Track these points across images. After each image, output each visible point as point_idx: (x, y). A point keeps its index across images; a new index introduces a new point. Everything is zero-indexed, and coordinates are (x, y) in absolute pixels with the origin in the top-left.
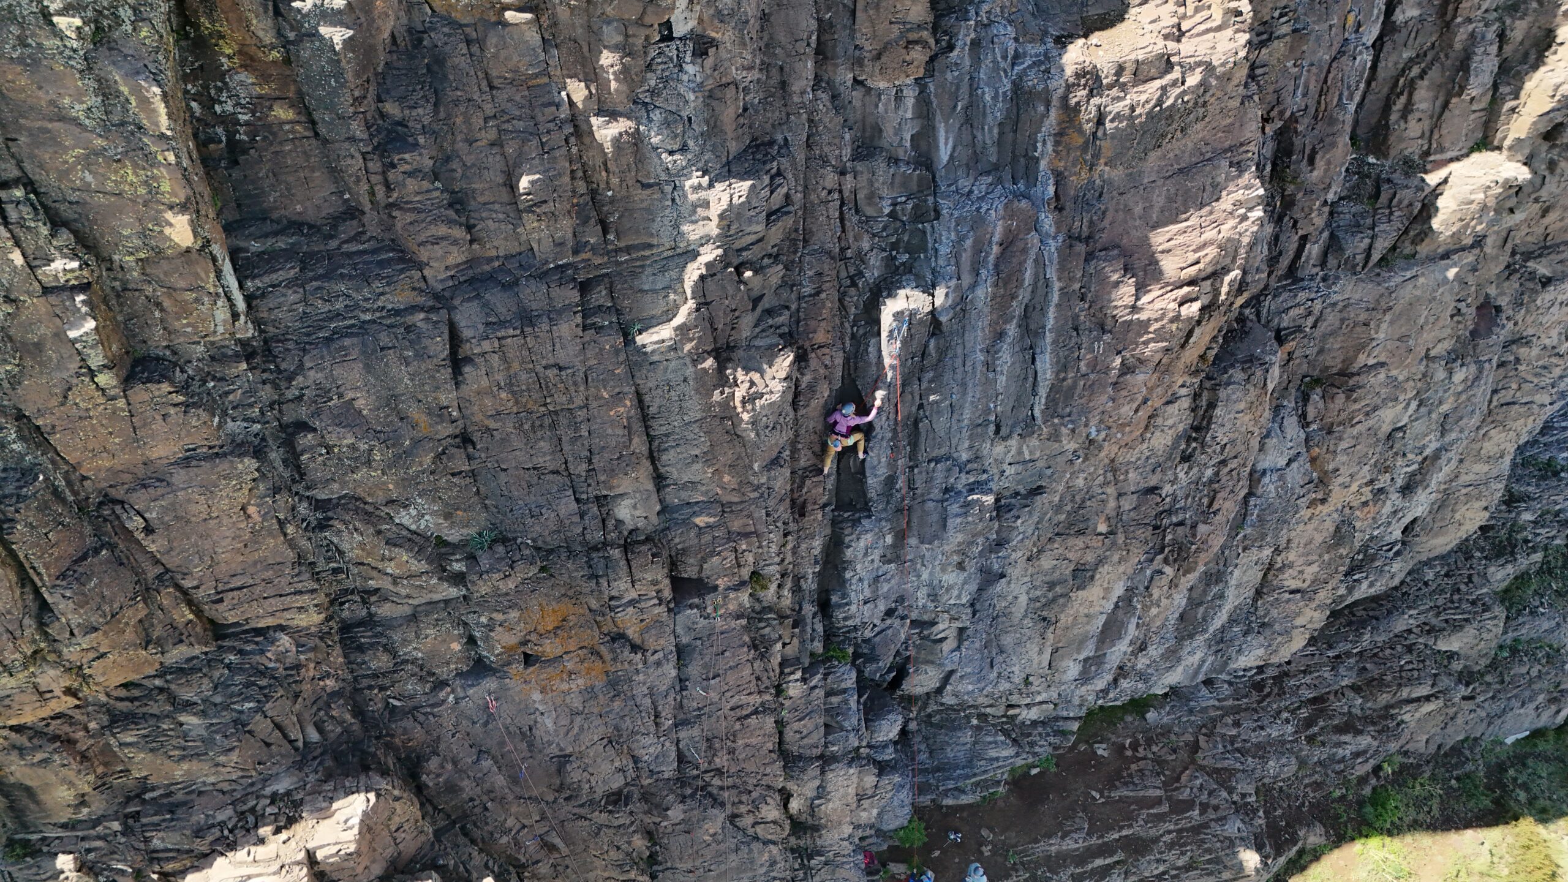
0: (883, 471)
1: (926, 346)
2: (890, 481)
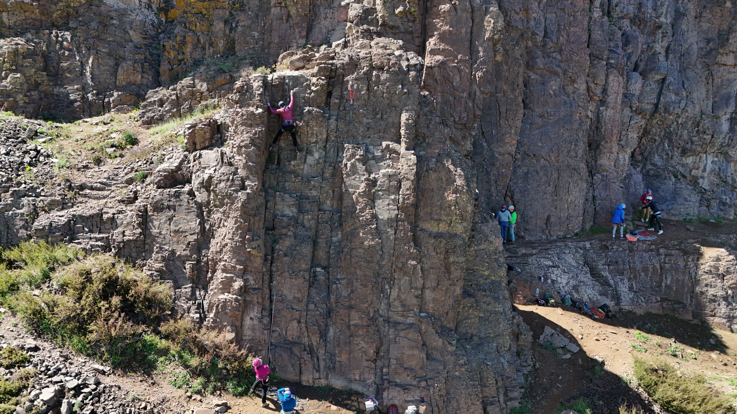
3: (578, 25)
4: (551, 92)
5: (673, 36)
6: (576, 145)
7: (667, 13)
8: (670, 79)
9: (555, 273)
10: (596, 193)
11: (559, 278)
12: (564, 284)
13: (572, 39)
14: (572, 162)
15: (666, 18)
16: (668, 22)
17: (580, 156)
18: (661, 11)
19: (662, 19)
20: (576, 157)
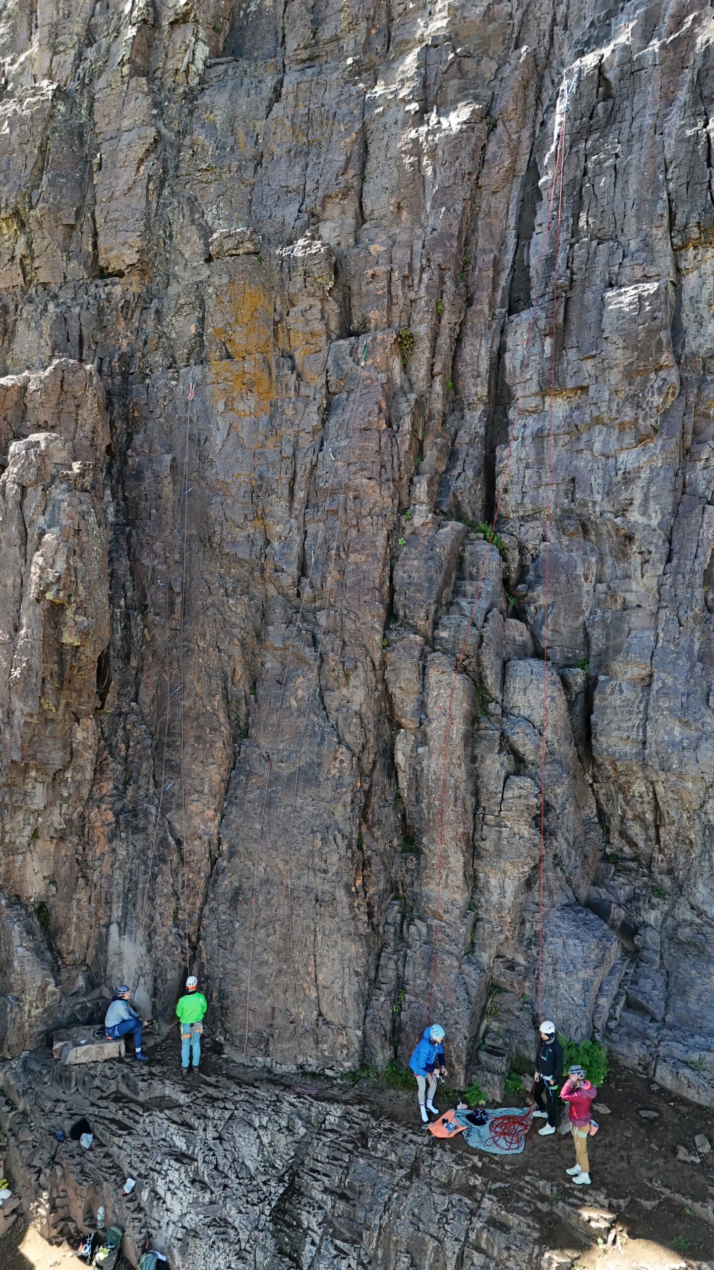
0: (546, 250)
1: (594, 107)
2: (550, 261)
3: (363, 548)
4: (294, 703)
5: (669, 560)
6: (324, 840)
7: (646, 499)
8: (663, 678)
9: (170, 1178)
10: (409, 971)
11: (169, 1195)
12: (174, 1218)
13: (349, 582)
14: (318, 883)
15: (644, 513)
16: (654, 522)
17: (334, 869)
18: (624, 495)
19: (635, 516)
20: (325, 872)
